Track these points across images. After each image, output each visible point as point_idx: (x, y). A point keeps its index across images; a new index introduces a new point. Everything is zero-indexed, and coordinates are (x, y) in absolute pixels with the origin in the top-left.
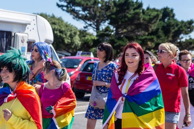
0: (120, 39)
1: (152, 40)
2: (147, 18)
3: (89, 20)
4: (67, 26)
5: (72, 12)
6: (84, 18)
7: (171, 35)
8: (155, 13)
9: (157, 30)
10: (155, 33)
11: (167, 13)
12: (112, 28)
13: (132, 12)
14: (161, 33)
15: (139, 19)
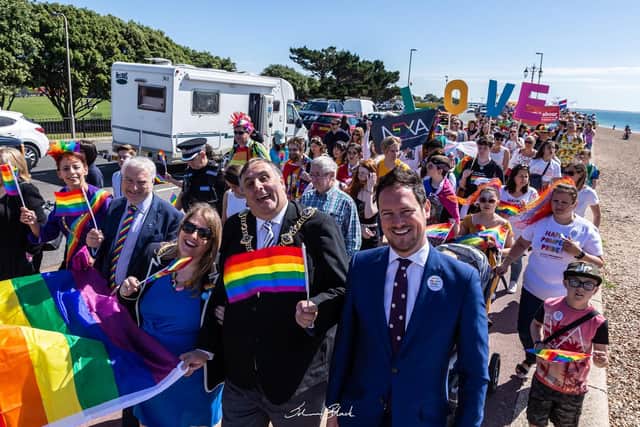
0: (340, 86)
1: (366, 88)
2: (363, 69)
3: (316, 70)
4: (298, 75)
5: (303, 63)
6: (312, 69)
7: (381, 83)
8: (368, 66)
9: (370, 80)
10: (368, 82)
11: (379, 65)
12: (334, 77)
13: (350, 64)
14: (373, 82)
15: (356, 70)
